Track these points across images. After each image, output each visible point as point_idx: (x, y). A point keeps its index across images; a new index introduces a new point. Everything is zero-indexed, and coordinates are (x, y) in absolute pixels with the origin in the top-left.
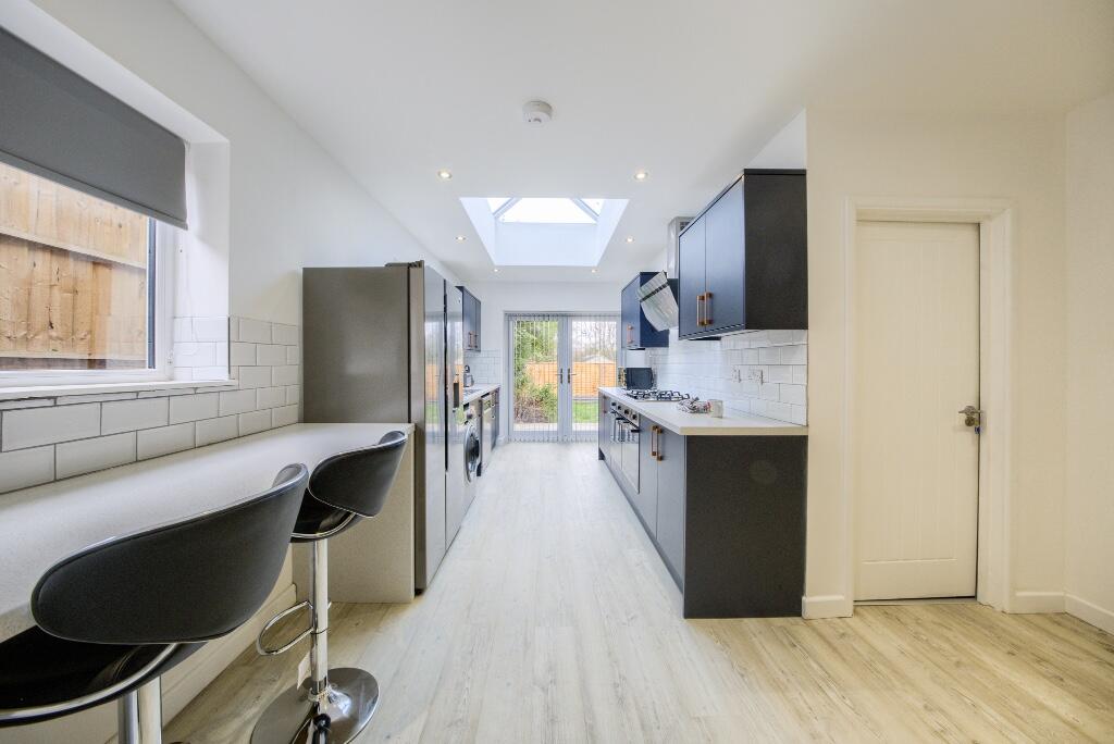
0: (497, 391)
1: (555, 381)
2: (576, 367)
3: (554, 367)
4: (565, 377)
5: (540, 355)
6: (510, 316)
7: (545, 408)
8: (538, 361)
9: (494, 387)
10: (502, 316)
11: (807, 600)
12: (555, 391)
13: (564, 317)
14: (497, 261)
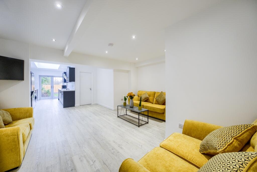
0: (38, 90)
1: (50, 88)
2: (54, 86)
3: (50, 86)
4: (52, 87)
5: (46, 83)
6: (40, 76)
7: (48, 94)
8: (46, 84)
9: (37, 89)
10: (38, 76)
11: (75, 105)
12: (50, 91)
13: (52, 77)
14: (38, 67)
